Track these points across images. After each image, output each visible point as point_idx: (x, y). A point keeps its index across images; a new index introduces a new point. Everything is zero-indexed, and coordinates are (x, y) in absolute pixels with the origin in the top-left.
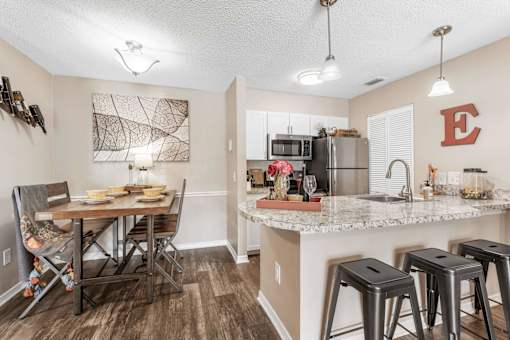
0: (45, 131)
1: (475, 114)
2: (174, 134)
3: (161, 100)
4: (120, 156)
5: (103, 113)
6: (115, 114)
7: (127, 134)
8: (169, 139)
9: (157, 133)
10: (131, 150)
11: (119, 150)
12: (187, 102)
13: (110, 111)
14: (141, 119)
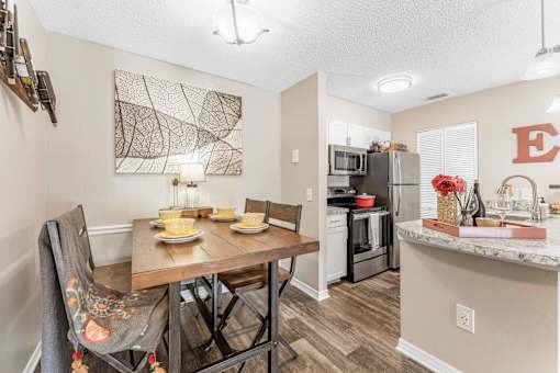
0: (54, 120)
1: (554, 133)
2: (226, 140)
3: (210, 93)
4: (156, 165)
5: (132, 101)
6: (149, 105)
7: (165, 134)
8: (219, 145)
9: (205, 137)
10: (171, 158)
11: (155, 157)
12: (240, 99)
13: (140, 99)
14: (184, 114)
